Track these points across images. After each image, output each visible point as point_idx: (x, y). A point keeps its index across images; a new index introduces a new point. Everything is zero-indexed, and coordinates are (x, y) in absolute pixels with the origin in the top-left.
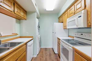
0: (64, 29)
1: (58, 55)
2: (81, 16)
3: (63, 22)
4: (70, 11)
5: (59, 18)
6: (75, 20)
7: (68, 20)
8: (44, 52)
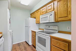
0: (36, 23)
1: (32, 46)
2: (52, 15)
3: (35, 18)
4: (43, 10)
5: (31, 14)
6: (47, 17)
7: (41, 17)
8: (18, 48)
